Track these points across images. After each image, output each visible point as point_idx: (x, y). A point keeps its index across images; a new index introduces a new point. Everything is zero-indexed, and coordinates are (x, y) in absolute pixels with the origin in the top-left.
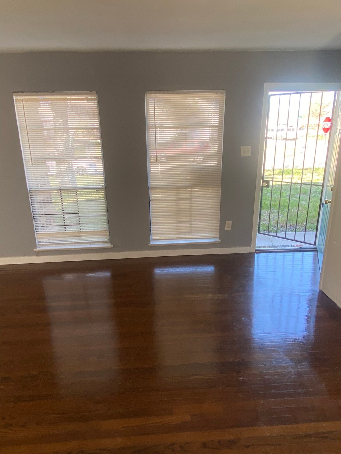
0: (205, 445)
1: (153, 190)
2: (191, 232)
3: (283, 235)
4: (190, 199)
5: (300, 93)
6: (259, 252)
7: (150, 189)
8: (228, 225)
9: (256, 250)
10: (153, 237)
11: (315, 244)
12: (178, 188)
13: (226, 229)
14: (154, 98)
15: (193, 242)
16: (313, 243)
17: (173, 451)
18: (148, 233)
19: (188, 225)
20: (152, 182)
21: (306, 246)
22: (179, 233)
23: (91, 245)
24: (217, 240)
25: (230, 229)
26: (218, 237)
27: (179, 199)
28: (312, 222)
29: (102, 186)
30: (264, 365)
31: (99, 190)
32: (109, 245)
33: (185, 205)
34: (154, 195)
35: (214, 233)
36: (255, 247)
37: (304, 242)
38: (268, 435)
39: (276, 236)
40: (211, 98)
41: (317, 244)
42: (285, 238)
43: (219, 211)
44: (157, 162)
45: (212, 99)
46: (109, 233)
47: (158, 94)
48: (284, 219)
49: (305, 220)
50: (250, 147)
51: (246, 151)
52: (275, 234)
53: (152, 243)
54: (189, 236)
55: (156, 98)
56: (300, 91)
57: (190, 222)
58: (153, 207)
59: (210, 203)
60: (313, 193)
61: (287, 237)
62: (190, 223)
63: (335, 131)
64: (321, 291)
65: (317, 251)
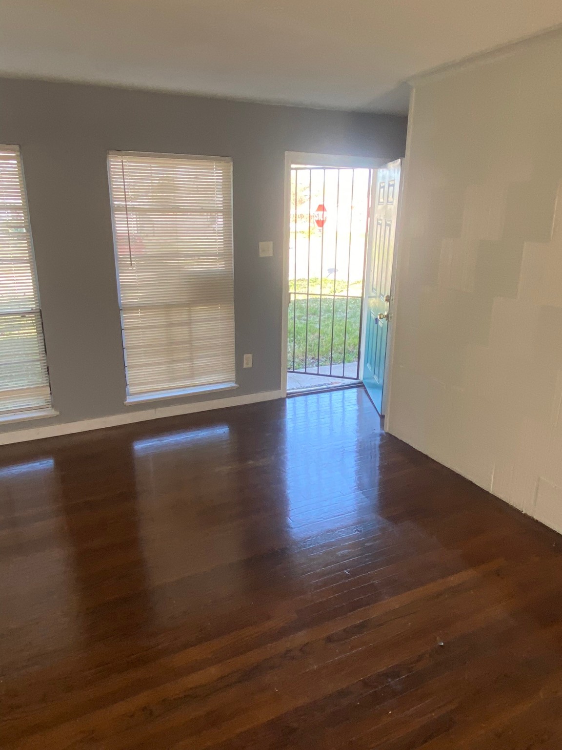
0: (329, 639)
1: (127, 312)
2: (192, 376)
3: (314, 370)
4: (189, 323)
5: (324, 169)
6: (291, 396)
7: (121, 310)
8: (248, 361)
9: (288, 394)
10: (131, 389)
11: (357, 378)
12: (168, 307)
13: (245, 366)
14: (122, 162)
15: (189, 392)
16: (356, 377)
17: (293, 658)
18: (121, 383)
19: (187, 365)
20: (126, 297)
21: (347, 382)
22: (173, 379)
23: (14, 415)
24: (233, 385)
25: (250, 366)
26: (234, 379)
27: (170, 325)
28: (339, 351)
29: (32, 309)
30: (359, 531)
31: (27, 316)
32: (51, 412)
33: (180, 333)
34: (128, 320)
35: (227, 374)
36: (286, 388)
37: (343, 377)
38: (397, 607)
39: (305, 373)
40: (211, 167)
41: (361, 378)
42: (318, 374)
43: (232, 340)
44: (133, 265)
45: (213, 169)
46: (50, 390)
47: (128, 157)
48: (302, 349)
49: (330, 349)
50: (271, 244)
51: (266, 249)
52: (303, 370)
53: (130, 400)
54: (188, 383)
55: (126, 162)
56: (325, 165)
57: (191, 359)
58: (129, 339)
59: (220, 329)
60: (325, 313)
61: (320, 373)
62: (190, 362)
63: (376, 222)
64: (387, 433)
65: (363, 386)
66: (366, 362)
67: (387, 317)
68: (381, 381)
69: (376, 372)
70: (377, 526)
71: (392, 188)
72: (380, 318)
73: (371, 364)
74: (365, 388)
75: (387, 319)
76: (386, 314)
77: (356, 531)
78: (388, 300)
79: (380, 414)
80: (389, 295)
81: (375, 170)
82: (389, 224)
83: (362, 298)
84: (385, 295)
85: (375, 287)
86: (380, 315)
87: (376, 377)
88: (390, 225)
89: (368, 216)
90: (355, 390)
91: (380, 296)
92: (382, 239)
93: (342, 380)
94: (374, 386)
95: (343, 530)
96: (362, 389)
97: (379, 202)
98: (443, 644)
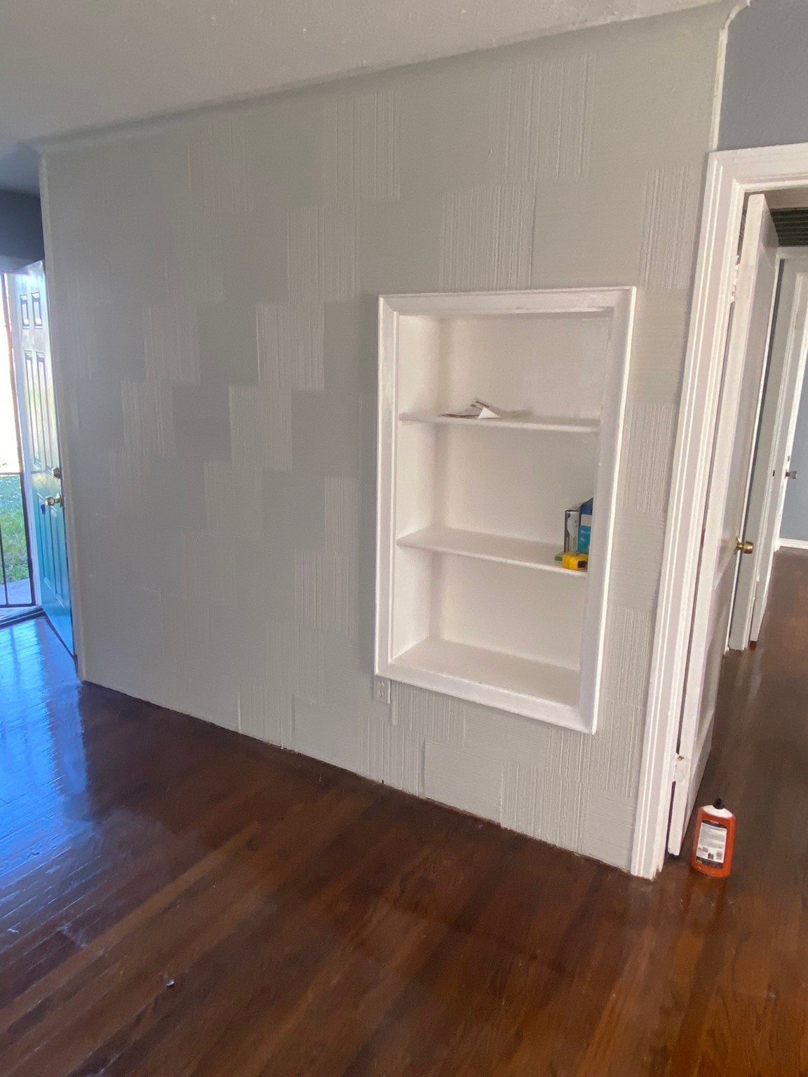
11: (33, 604)
16: (30, 602)
21: (16, 611)
37: (7, 606)
41: (39, 602)
63: (24, 355)
64: (85, 683)
65: (44, 614)
66: (43, 576)
67: (61, 501)
68: (68, 604)
69: (59, 591)
70: (67, 837)
71: (38, 303)
72: (49, 504)
73: (49, 579)
74: (47, 618)
75: (62, 505)
76: (58, 497)
77: (29, 856)
78: (58, 474)
79: (73, 654)
80: (59, 467)
81: (11, 275)
82: (41, 358)
83: (21, 474)
84: (52, 467)
85: (37, 457)
86: (49, 499)
87: (59, 597)
88: (43, 360)
89: (11, 346)
90: (32, 623)
91: (46, 469)
92: (36, 381)
93: (8, 611)
94: (59, 612)
95: (6, 861)
96: (42, 620)
97: (23, 324)
98: (172, 983)
